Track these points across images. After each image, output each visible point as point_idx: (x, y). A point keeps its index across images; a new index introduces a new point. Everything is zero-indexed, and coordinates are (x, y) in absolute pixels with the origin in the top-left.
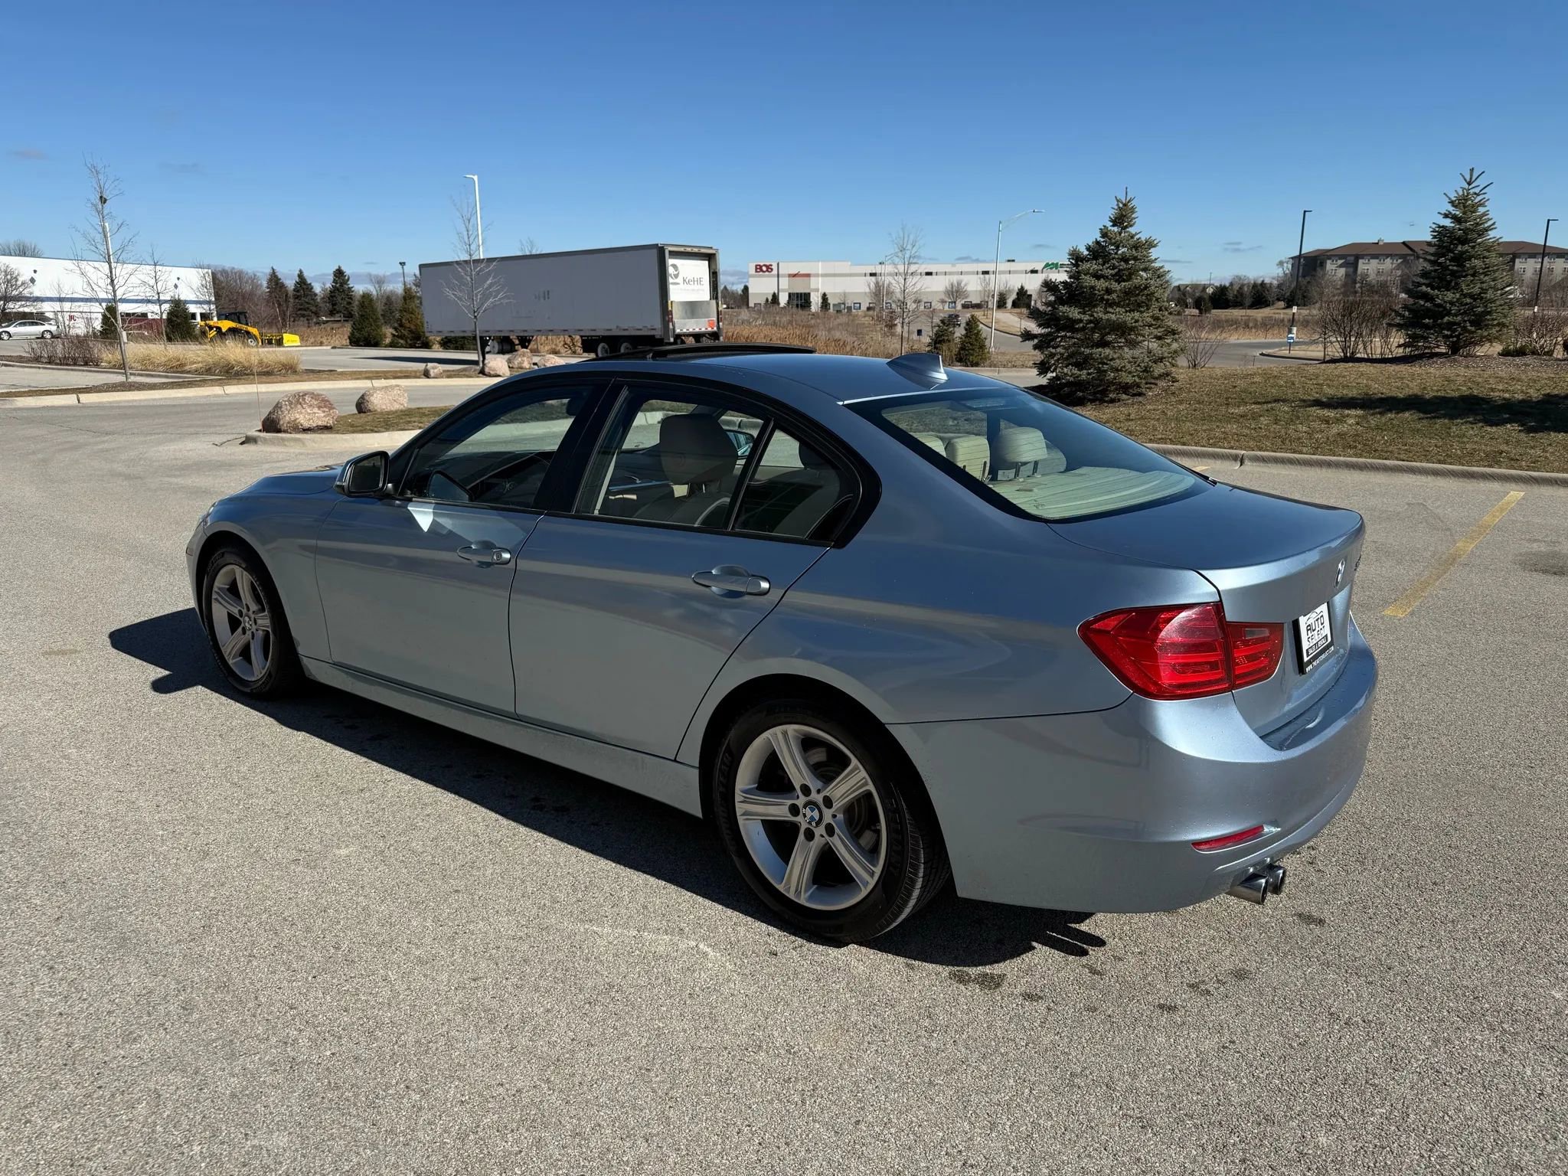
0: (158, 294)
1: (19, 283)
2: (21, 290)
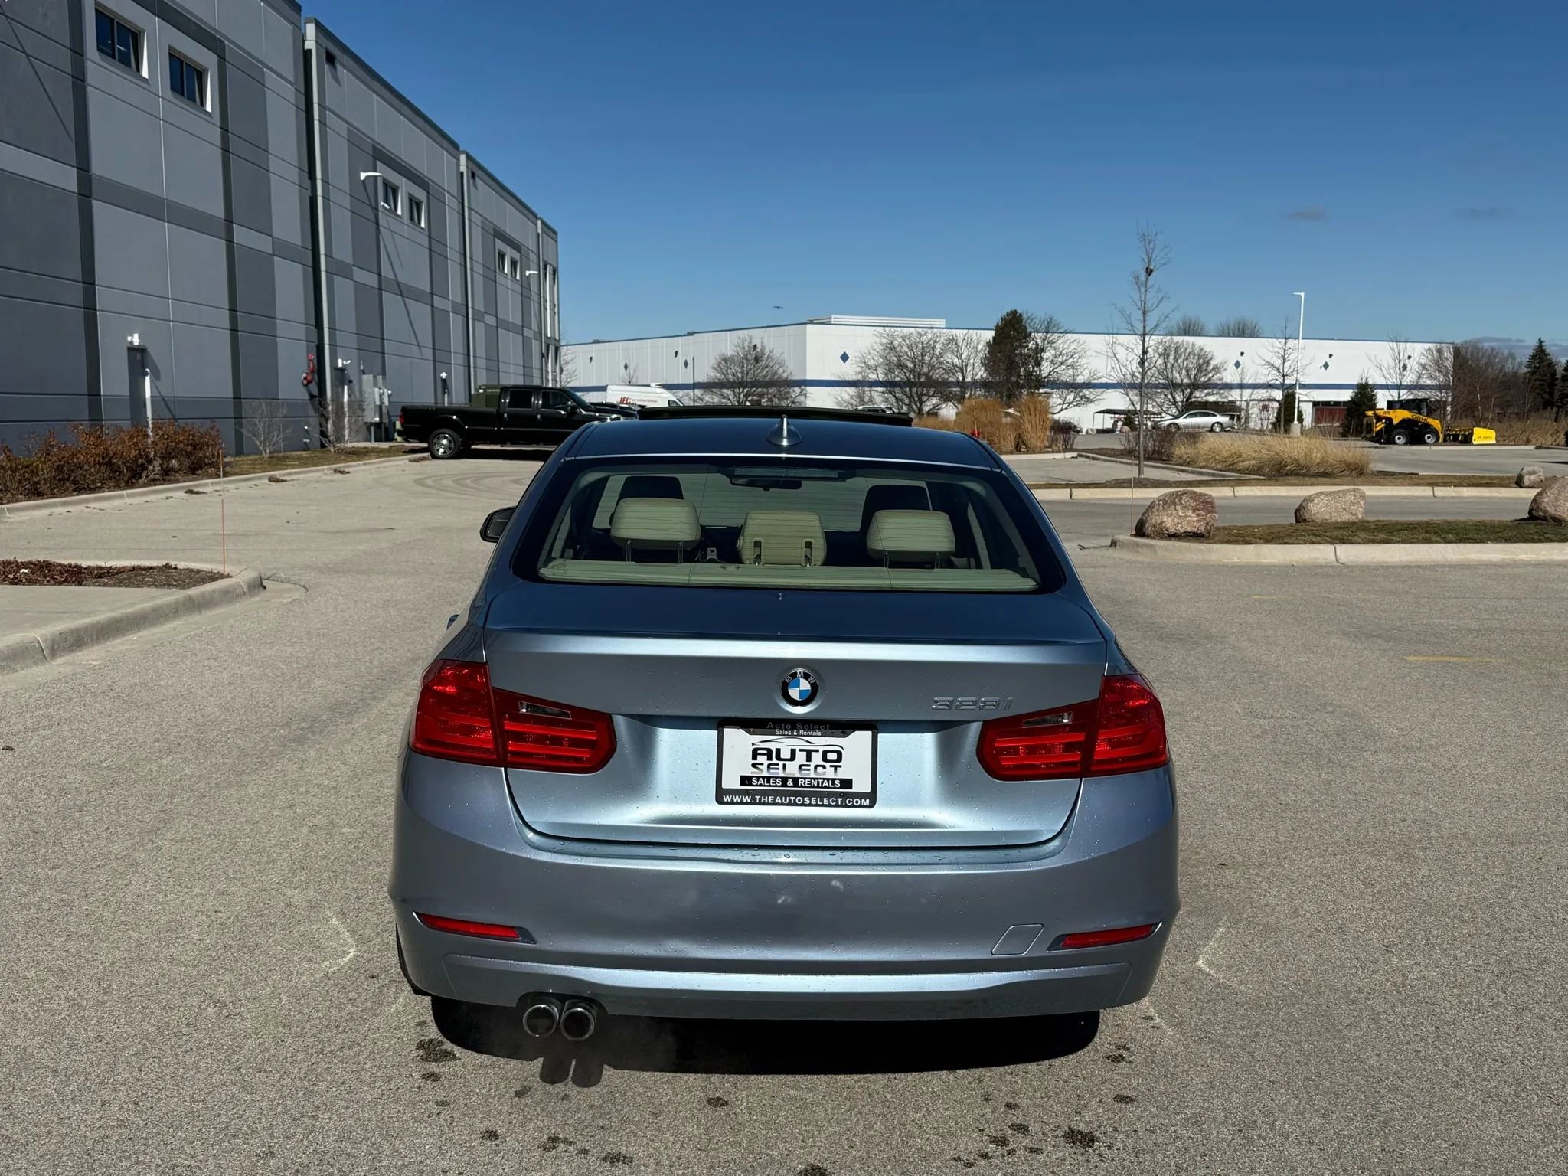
0: (1284, 376)
1: (1211, 367)
2: (1210, 375)
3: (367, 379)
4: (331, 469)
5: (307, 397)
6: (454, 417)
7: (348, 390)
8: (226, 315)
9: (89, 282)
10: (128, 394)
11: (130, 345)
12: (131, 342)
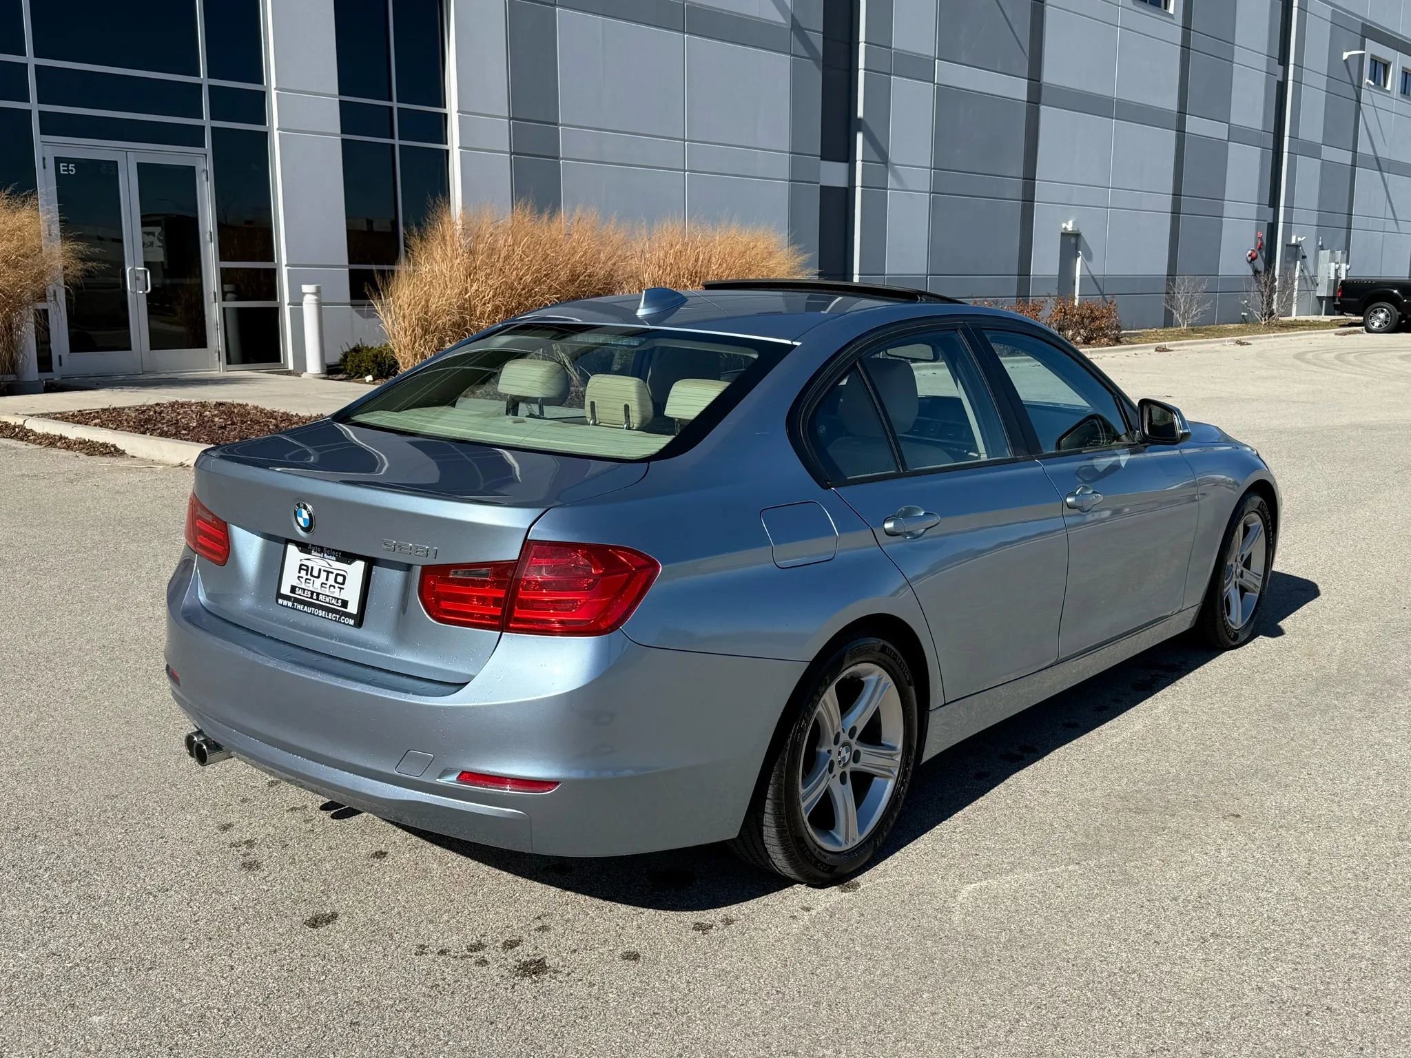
3: (1325, 254)
4: (1232, 341)
5: (1251, 272)
6: (1396, 291)
7: (1301, 264)
8: (1169, 199)
9: (1029, 178)
10: (1057, 274)
11: (1063, 231)
12: (1065, 228)
